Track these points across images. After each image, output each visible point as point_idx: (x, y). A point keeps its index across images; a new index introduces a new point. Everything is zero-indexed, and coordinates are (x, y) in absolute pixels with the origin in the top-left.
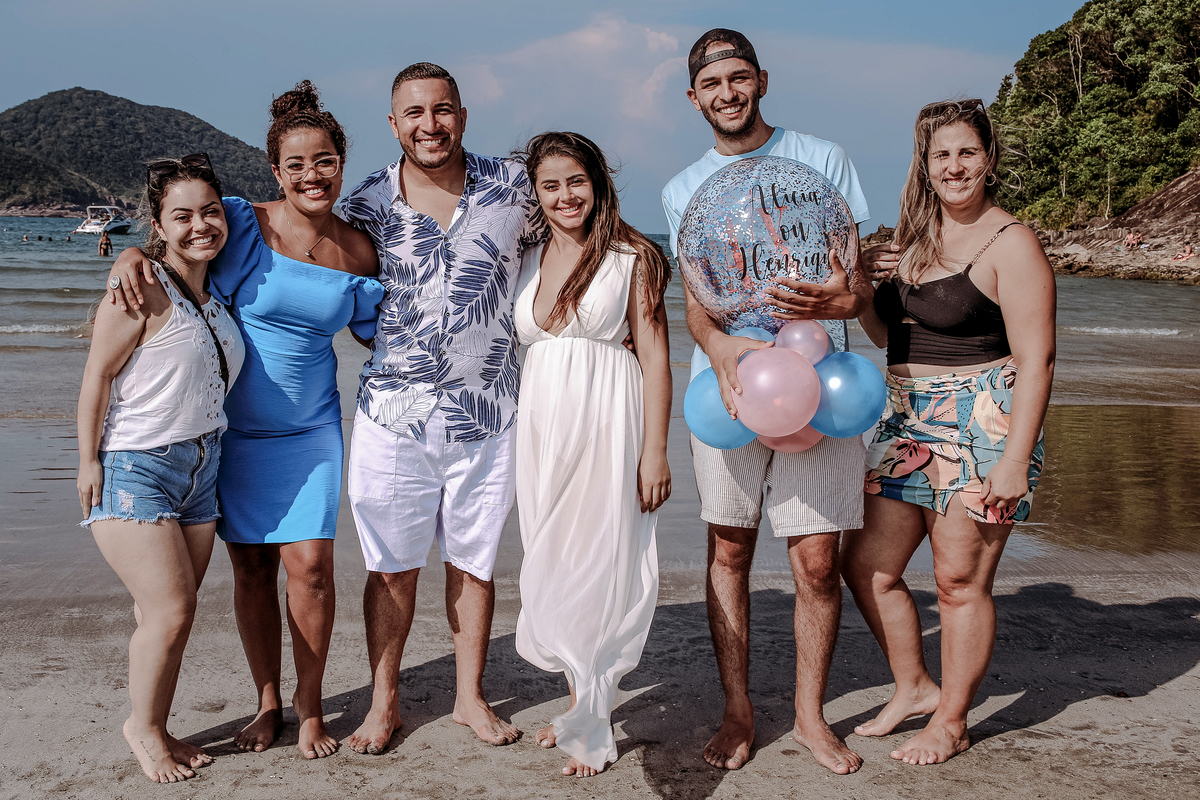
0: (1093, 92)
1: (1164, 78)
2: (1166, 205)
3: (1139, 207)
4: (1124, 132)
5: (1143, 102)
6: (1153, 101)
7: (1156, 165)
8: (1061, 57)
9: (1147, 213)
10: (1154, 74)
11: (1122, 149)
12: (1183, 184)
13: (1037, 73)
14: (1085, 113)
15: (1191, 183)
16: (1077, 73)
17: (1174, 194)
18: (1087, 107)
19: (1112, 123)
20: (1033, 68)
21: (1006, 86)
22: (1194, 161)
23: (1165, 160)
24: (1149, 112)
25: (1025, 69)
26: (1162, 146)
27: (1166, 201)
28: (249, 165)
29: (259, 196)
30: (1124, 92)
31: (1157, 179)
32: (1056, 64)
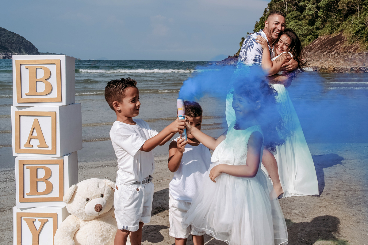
0: (290, 13)
1: (310, 9)
2: (312, 48)
3: (305, 49)
4: (300, 26)
5: (304, 17)
6: (308, 16)
7: (309, 35)
8: (281, 2)
9: (307, 50)
10: (307, 8)
11: (300, 31)
12: (317, 41)
13: (274, 7)
14: (288, 20)
15: (319, 41)
16: (286, 7)
17: (315, 45)
18: (289, 18)
19: (296, 23)
20: (273, 6)
21: (266, 12)
22: (320, 34)
23: (312, 34)
24: (307, 19)
25: (271, 6)
26: (310, 30)
27: (312, 46)
28: (10, 38)
29: (14, 50)
30: (299, 13)
31: (310, 40)
32: (280, 5)
